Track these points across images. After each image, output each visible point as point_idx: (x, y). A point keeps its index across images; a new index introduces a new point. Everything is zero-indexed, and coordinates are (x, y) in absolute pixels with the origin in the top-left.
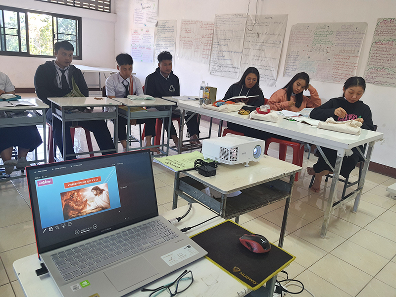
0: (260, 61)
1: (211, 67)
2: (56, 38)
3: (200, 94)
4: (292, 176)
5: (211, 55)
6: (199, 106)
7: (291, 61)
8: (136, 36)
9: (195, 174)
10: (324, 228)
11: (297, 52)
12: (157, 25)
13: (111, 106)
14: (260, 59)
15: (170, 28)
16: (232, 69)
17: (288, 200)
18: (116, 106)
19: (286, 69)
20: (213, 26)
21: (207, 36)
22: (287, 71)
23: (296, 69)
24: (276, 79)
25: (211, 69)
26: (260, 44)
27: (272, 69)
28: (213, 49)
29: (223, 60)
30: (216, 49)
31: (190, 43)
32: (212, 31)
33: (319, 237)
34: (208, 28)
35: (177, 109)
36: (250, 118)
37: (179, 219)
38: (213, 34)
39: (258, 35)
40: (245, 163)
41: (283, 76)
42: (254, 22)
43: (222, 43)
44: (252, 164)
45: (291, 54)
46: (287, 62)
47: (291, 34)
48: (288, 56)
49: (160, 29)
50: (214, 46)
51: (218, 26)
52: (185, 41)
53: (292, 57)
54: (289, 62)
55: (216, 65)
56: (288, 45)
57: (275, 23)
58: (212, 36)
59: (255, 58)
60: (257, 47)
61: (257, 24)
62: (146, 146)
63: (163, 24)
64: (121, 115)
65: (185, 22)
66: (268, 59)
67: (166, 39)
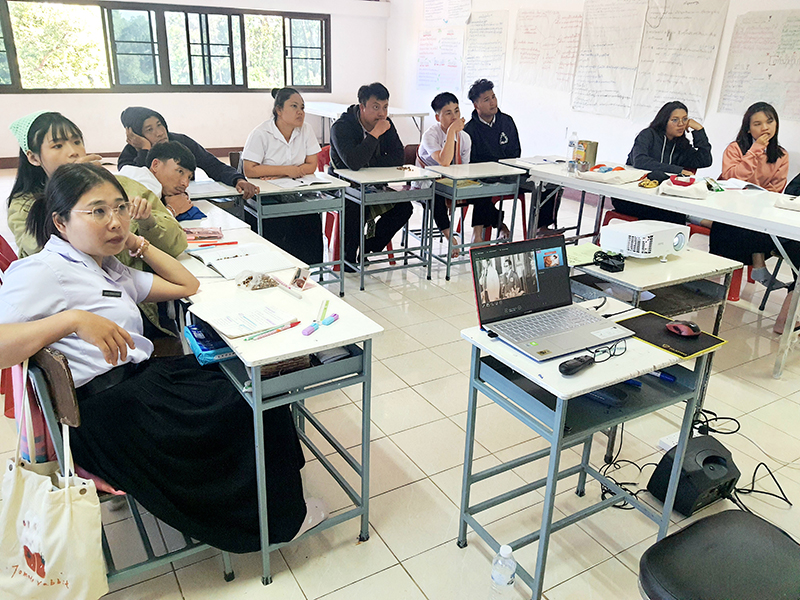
0: (672, 84)
1: (575, 96)
2: (289, 55)
3: (568, 154)
4: (727, 275)
5: (574, 75)
6: (567, 174)
7: (734, 84)
8: (427, 42)
9: (596, 271)
10: (778, 365)
11: (745, 67)
12: (469, 22)
13: (425, 179)
14: (673, 79)
15: (495, 27)
16: (616, 100)
17: (721, 307)
18: (432, 179)
19: (723, 98)
20: (580, 19)
21: (569, 40)
22: (726, 102)
23: (743, 98)
24: (702, 117)
25: (574, 100)
26: (673, 52)
27: (696, 99)
28: (580, 63)
29: (598, 84)
30: (586, 64)
31: (535, 52)
32: (579, 29)
33: (772, 377)
34: (569, 25)
35: (528, 180)
36: (661, 192)
37: (597, 308)
38: (580, 35)
39: (670, 34)
40: (661, 257)
41: (718, 111)
42: (662, 11)
43: (598, 51)
44: (670, 258)
45: (733, 70)
46: (725, 85)
47: (736, 33)
48: (729, 73)
49: (476, 27)
50: (581, 57)
51: (591, 21)
52: (523, 49)
53: (737, 75)
54: (730, 84)
55: (586, 93)
56: (729, 54)
57: (703, 11)
58: (577, 39)
59: (663, 78)
60: (668, 59)
61: (667, 15)
62: (475, 241)
63: (482, 19)
64: (439, 193)
65: (525, 13)
66: (688, 80)
67: (487, 46)
